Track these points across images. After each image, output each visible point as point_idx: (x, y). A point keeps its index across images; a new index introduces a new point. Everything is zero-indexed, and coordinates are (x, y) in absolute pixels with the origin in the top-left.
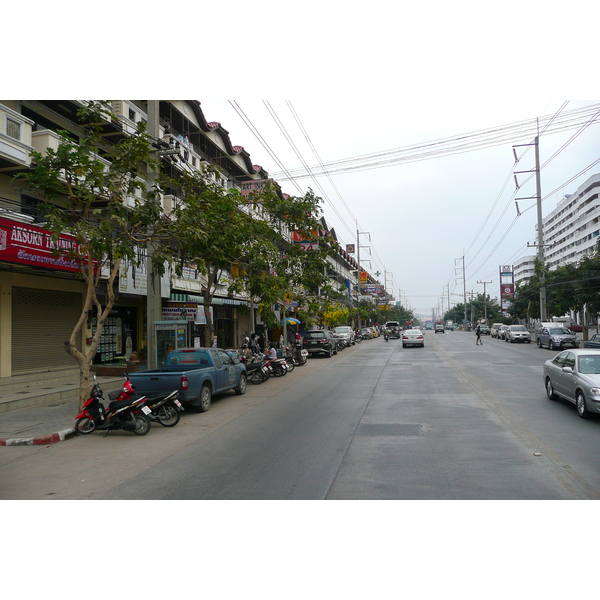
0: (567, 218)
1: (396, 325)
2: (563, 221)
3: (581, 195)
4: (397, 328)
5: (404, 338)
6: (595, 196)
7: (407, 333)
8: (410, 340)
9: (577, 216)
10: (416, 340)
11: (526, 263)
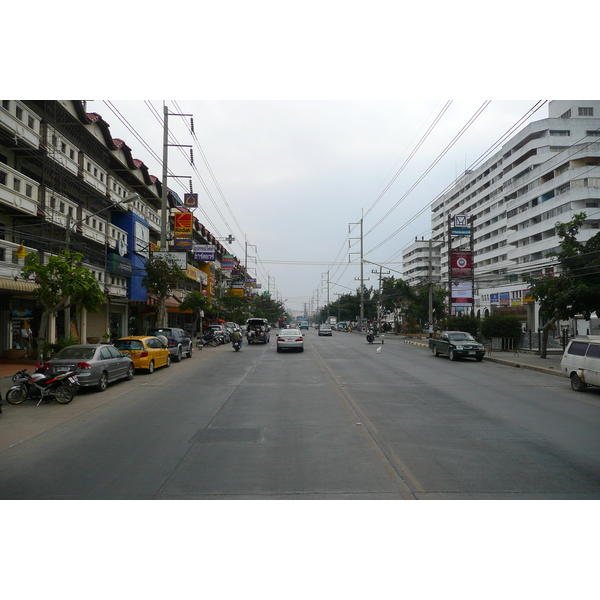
0: (480, 189)
1: (261, 323)
2: (474, 194)
3: (508, 155)
4: (263, 328)
5: (279, 339)
6: (533, 152)
7: (283, 333)
8: (287, 343)
9: (499, 183)
10: (293, 343)
11: (419, 250)
